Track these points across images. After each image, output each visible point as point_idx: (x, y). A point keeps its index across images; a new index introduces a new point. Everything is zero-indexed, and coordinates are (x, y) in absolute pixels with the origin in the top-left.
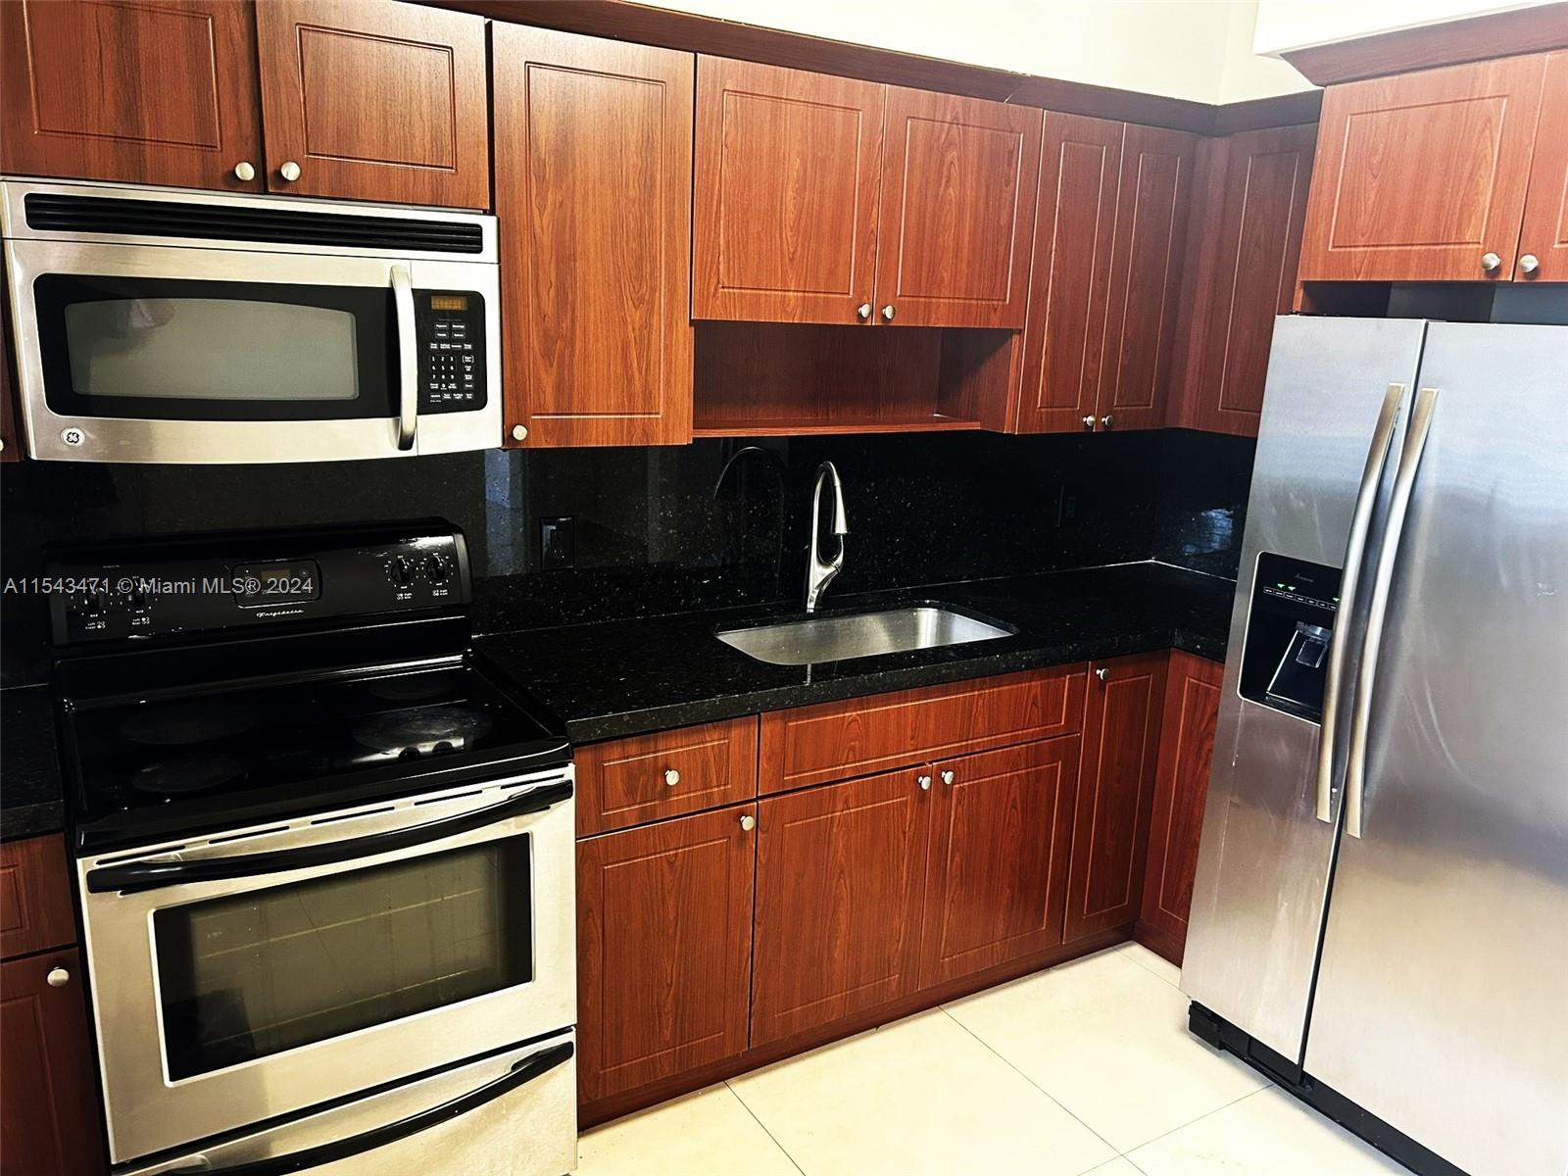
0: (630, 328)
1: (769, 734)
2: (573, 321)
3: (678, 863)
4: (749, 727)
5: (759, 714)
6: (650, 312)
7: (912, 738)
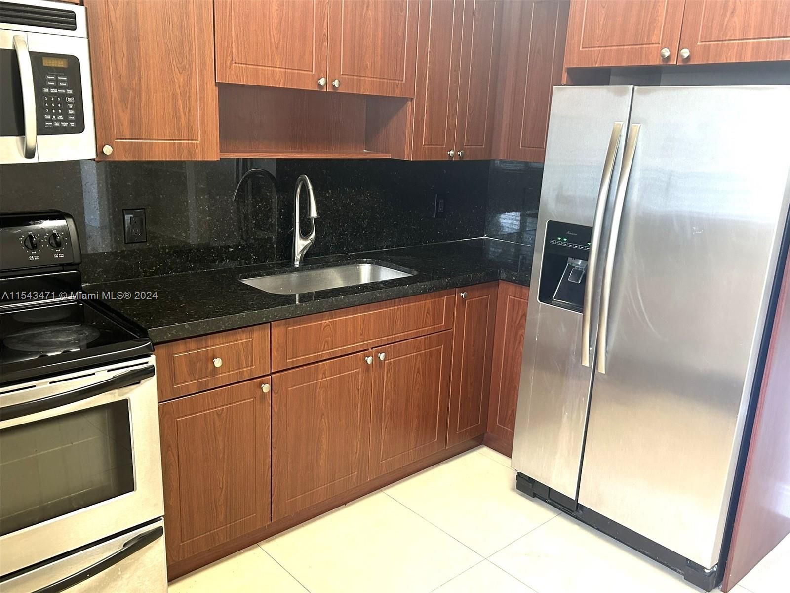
0: (177, 86)
1: (277, 335)
2: (140, 80)
3: (224, 415)
4: (265, 331)
5: (270, 322)
6: (190, 77)
7: (361, 335)
